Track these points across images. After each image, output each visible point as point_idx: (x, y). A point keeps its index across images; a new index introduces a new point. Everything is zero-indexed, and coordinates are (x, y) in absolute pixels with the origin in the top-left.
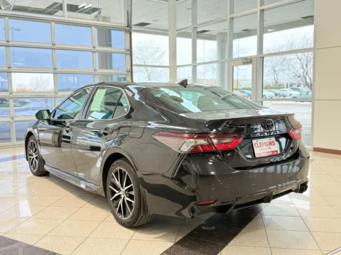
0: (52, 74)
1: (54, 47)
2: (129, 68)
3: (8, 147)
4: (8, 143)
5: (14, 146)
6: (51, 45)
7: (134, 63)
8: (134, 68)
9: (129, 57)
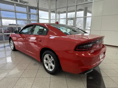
0: (15, 20)
1: (16, 12)
2: (38, 19)
3: (3, 42)
4: (2, 41)
5: (4, 42)
6: (15, 11)
7: (39, 18)
8: (39, 19)
9: (38, 16)
